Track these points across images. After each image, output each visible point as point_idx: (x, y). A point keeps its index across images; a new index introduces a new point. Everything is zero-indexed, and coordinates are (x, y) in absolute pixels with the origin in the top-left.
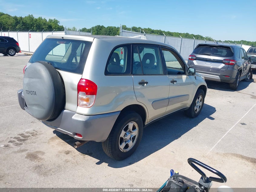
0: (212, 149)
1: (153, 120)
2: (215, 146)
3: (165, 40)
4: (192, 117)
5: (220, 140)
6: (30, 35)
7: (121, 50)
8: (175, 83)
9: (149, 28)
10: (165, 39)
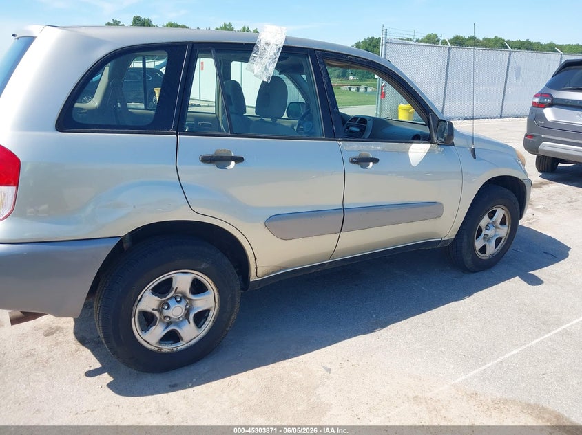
0: (464, 377)
1: (287, 268)
2: (484, 367)
3: (509, 62)
4: (466, 270)
5: (515, 352)
6: (202, 63)
7: (382, 88)
8: (371, 164)
9: (496, 37)
10: (509, 59)
